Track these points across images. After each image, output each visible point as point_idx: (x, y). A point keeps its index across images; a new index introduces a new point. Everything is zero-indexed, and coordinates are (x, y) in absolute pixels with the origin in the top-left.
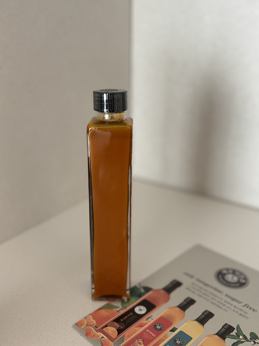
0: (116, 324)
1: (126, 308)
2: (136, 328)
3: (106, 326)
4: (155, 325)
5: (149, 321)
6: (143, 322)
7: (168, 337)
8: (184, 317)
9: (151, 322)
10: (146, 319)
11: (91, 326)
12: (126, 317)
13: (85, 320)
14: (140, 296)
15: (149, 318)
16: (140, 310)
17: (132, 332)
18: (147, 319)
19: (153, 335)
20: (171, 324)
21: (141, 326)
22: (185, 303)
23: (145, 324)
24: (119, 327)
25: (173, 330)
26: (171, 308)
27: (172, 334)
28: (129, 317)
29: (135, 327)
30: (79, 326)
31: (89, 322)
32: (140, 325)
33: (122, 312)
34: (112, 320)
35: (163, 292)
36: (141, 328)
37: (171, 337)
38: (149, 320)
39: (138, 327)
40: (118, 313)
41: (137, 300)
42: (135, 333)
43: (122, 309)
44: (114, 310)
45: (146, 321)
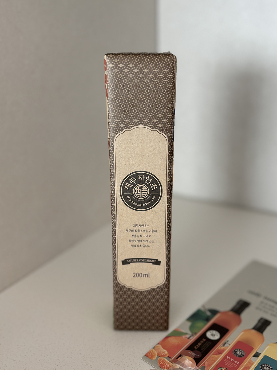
0: (190, 352)
1: (196, 334)
2: (215, 356)
3: (180, 356)
4: (235, 351)
5: (226, 347)
6: (219, 348)
7: (254, 363)
8: (263, 340)
9: (228, 348)
10: (222, 345)
11: (163, 356)
12: (200, 344)
13: (154, 350)
14: (208, 319)
15: (225, 343)
16: (213, 335)
17: (212, 361)
18: (224, 345)
19: (236, 362)
20: (252, 349)
21: (220, 353)
22: (260, 324)
23: (223, 351)
24: (195, 355)
25: (257, 355)
26: (245, 331)
27: (257, 359)
28: (203, 344)
29: (213, 354)
30: (150, 358)
31: (160, 352)
32: (218, 352)
33: (193, 339)
34: (185, 348)
35: (231, 313)
36: (220, 356)
37: (256, 363)
38: (226, 345)
39: (216, 354)
40: (189, 340)
41: (206, 324)
42: (215, 361)
43: (192, 335)
44: (184, 337)
45: (223, 348)
